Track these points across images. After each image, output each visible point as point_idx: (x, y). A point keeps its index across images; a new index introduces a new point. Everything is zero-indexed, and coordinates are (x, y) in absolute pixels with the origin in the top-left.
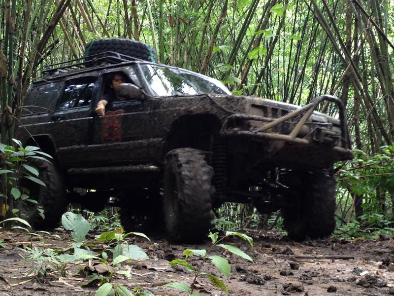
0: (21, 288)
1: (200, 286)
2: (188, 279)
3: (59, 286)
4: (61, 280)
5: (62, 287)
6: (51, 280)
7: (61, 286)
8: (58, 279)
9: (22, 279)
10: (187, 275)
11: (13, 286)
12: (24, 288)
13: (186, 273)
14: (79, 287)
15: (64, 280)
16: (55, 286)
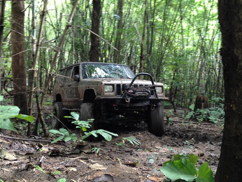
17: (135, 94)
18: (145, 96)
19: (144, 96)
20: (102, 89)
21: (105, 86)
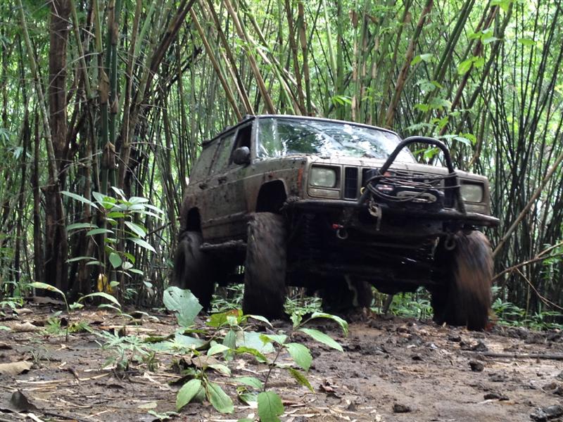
0: (92, 383)
1: (331, 389)
2: (319, 379)
3: (142, 383)
4: (146, 376)
5: (144, 384)
6: (133, 375)
7: (144, 382)
8: (143, 374)
9: (97, 373)
10: (319, 375)
11: (83, 381)
12: (96, 384)
13: (318, 371)
14: (166, 385)
15: (151, 375)
16: (135, 383)
17: (396, 196)
18: (425, 204)
19: (421, 203)
20: (303, 179)
21: (314, 170)
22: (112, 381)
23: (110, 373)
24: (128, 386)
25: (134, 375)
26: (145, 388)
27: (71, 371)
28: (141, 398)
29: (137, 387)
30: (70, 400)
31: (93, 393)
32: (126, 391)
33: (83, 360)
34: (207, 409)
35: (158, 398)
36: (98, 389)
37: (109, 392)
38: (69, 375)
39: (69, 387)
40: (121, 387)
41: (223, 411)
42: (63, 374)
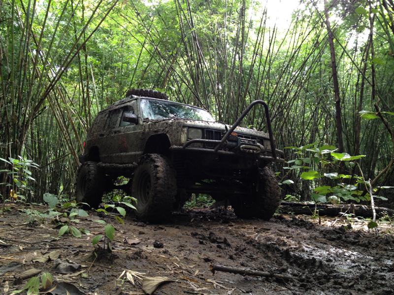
0: (20, 229)
4: (41, 226)
9: (20, 225)
11: (16, 228)
12: (22, 229)
14: (51, 229)
22: (28, 228)
23: (26, 225)
24: (35, 229)
25: (36, 226)
26: (42, 230)
27: (9, 225)
28: (43, 233)
29: (39, 229)
30: (13, 235)
31: (22, 232)
32: (35, 231)
33: (12, 221)
34: (71, 236)
35: (49, 233)
36: (23, 231)
37: (28, 232)
38: (9, 227)
39: (11, 230)
40: (33, 230)
41: (77, 237)
42: (6, 226)
